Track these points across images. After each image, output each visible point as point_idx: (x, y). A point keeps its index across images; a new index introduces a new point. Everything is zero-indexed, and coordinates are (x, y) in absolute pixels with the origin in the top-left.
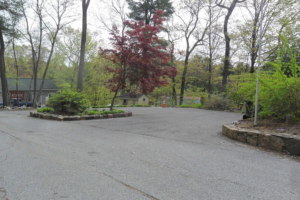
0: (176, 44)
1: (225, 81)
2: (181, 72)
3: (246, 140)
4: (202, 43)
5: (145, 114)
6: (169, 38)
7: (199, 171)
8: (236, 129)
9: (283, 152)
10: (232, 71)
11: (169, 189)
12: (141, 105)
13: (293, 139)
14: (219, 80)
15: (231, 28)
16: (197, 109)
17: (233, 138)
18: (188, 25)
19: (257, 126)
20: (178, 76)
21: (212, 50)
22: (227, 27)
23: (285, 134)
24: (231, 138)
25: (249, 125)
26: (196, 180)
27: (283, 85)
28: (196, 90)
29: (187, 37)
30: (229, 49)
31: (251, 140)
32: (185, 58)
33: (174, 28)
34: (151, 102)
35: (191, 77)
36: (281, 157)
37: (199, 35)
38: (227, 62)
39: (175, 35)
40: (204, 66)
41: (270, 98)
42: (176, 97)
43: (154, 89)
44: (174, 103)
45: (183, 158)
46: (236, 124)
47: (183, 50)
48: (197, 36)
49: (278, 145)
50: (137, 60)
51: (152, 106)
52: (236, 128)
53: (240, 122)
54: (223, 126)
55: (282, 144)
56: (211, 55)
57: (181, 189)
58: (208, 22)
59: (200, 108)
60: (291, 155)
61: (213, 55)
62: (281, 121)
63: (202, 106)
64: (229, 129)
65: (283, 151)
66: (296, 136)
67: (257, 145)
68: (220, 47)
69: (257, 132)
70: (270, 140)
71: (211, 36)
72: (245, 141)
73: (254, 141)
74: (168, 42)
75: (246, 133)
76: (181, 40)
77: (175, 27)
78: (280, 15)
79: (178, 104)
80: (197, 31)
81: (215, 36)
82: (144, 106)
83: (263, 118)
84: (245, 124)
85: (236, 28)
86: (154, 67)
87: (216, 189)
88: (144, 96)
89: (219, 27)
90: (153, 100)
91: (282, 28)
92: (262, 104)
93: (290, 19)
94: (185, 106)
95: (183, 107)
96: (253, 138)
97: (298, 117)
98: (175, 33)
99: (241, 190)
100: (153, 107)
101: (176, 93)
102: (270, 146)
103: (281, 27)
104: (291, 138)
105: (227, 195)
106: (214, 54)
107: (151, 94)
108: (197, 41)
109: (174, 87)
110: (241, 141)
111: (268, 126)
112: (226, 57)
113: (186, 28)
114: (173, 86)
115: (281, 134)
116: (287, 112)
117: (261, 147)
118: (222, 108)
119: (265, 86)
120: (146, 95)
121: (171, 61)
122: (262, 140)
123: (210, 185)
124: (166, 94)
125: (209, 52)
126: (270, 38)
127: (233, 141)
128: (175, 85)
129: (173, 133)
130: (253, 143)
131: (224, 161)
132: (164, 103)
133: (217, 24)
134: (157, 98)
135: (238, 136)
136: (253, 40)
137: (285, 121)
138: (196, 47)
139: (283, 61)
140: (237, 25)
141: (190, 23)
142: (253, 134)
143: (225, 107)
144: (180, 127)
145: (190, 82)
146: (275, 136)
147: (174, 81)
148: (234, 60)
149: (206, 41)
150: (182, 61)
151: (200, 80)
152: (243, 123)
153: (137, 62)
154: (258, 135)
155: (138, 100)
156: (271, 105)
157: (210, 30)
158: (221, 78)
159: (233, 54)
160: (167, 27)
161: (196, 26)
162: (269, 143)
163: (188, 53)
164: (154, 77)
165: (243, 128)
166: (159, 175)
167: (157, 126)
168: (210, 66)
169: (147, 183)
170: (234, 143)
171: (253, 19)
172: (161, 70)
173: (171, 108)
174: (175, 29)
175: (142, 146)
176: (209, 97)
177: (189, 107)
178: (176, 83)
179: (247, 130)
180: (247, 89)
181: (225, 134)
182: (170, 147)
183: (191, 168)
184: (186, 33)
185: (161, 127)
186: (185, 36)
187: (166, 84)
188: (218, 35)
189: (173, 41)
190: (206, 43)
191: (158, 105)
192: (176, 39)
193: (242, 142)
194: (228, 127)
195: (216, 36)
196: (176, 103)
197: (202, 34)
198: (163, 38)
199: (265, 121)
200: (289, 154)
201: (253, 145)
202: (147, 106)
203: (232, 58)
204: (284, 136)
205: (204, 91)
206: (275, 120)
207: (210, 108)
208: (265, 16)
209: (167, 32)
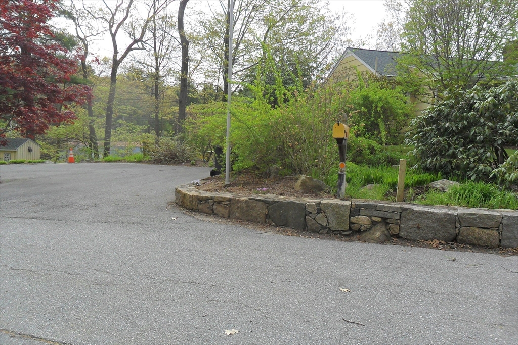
0: (93, 43)
1: (182, 114)
2: (105, 97)
3: (213, 210)
4: (141, 47)
5: (30, 178)
6: (77, 31)
7: (129, 272)
8: (196, 194)
9: (266, 224)
10: (195, 97)
11: (68, 315)
12: (22, 160)
13: (278, 201)
14: (173, 113)
15: (191, 25)
16: (134, 163)
17: (192, 209)
18: (113, 10)
19: (229, 186)
20: (98, 105)
21: (159, 60)
22: (184, 20)
23: (268, 195)
24: (188, 209)
25: (217, 186)
26: (123, 289)
27: (265, 121)
28: (134, 130)
29: (113, 32)
30: (187, 60)
31: (220, 209)
32: (110, 72)
33: (87, 14)
34: (46, 155)
35: (124, 107)
36: (262, 231)
37: (135, 31)
38: (185, 83)
39: (89, 26)
40: (147, 87)
41: (248, 141)
42: (96, 144)
43: (47, 128)
44: (93, 154)
45: (102, 253)
46: (197, 185)
47: (106, 57)
48: (132, 32)
49: (259, 212)
50: (6, 69)
51: (47, 161)
52: (197, 191)
53: (203, 182)
54: (176, 189)
55: (264, 212)
56: (157, 69)
57: (92, 310)
58: (151, 8)
59: (140, 161)
60: (276, 226)
61: (160, 68)
62: (264, 176)
63: (144, 157)
64: (185, 195)
65: (266, 222)
66: (282, 197)
67: (229, 217)
68: (172, 56)
69: (228, 195)
70: (248, 206)
71: (157, 35)
72: (211, 212)
73: (224, 210)
74: (75, 39)
75: (212, 198)
76: (101, 38)
77: (88, 11)
78: (264, 11)
79: (101, 156)
80: (131, 23)
81: (163, 35)
82: (29, 162)
83: (240, 172)
84: (211, 185)
85: (199, 25)
86: (43, 86)
87: (158, 298)
88: (29, 143)
89: (171, 20)
90: (51, 150)
91: (267, 32)
92: (237, 151)
93: (279, 19)
94: (113, 160)
95: (110, 161)
96: (223, 205)
97: (286, 169)
98: (88, 23)
99: (199, 292)
100: (49, 164)
101: (95, 136)
102: (248, 216)
103: (266, 30)
104: (276, 201)
105: (175, 305)
106: (164, 67)
107: (45, 140)
108: (132, 41)
109: (92, 124)
110: (205, 213)
111: (245, 184)
112: (183, 73)
113: (111, 16)
114: (90, 123)
115: (263, 195)
116: (273, 161)
117: (235, 218)
118: (179, 160)
119: (240, 121)
120: (35, 141)
121: (84, 76)
122: (236, 207)
123: (147, 294)
124: (76, 139)
125: (154, 63)
126: (250, 46)
127: (193, 214)
128: (93, 121)
129: (87, 209)
130: (223, 214)
131: (175, 249)
132: (72, 156)
133: (167, 14)
134: (59, 147)
135: (201, 204)
136: (226, 47)
137: (269, 176)
138: (131, 53)
139: (267, 84)
140: (199, 19)
141: (118, 7)
142: (222, 200)
143: (183, 158)
144: (100, 196)
145: (123, 116)
146: (254, 199)
147: (90, 114)
148: (198, 78)
149: (147, 42)
150: (106, 78)
151: (139, 111)
152: (208, 182)
153: (3, 74)
154: (230, 200)
155: (15, 152)
156: (250, 151)
157: (154, 23)
158: (176, 109)
159: (196, 68)
160: (71, 9)
161: (129, 14)
162: (247, 211)
163: (116, 63)
164: (44, 105)
165: (207, 191)
166: (50, 291)
167: (54, 200)
168: (157, 86)
169: (23, 311)
170: (193, 217)
171: (224, 12)
172: (59, 92)
173: (85, 164)
174: (89, 15)
175: (17, 240)
176: (157, 141)
177: (119, 161)
178: (94, 118)
179: (214, 193)
180: (215, 126)
181: (180, 203)
182: (77, 236)
183: (115, 270)
184: (111, 24)
185: (62, 201)
186: (109, 31)
187: (70, 118)
188: (168, 34)
189: (85, 37)
190: (148, 47)
191: (60, 159)
192: (92, 35)
193: (207, 213)
194: (184, 191)
195: (166, 36)
196: (97, 155)
197: (140, 30)
198: (64, 30)
199: (242, 178)
200: (273, 226)
201: (223, 217)
202: (35, 163)
203: (195, 75)
204: (267, 198)
205: (148, 131)
206: (256, 174)
207: (158, 161)
208: (242, 10)
209: (74, 19)
